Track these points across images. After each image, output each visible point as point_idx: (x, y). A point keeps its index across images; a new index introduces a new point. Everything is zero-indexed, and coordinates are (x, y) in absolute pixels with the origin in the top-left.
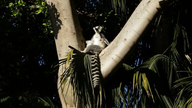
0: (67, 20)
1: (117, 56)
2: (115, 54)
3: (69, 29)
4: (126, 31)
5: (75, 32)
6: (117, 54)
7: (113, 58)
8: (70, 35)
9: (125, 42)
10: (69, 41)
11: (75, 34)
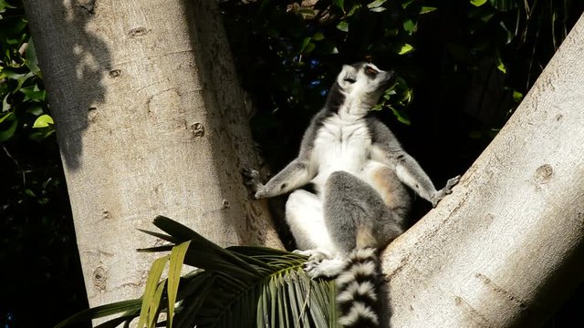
1: (488, 282)
2: (476, 269)
3: (164, 102)
4: (553, 114)
5: (199, 119)
6: (490, 269)
7: (460, 298)
8: (171, 144)
9: (542, 186)
10: (162, 184)
11: (202, 134)
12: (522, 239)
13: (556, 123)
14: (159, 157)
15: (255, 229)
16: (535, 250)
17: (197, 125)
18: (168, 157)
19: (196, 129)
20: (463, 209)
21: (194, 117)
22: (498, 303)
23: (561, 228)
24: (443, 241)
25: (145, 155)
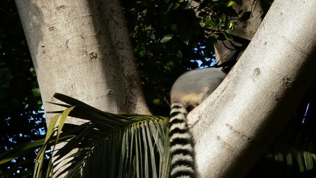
0: (66, 10)
1: (231, 128)
2: (226, 121)
3: (74, 41)
4: (263, 42)
5: (95, 50)
6: (232, 121)
7: (219, 137)
8: (79, 64)
9: (256, 79)
10: (75, 84)
11: (96, 57)
12: (246, 105)
13: (264, 46)
14: (73, 70)
15: (132, 103)
16: (252, 111)
17: (93, 53)
18: (78, 70)
19: (92, 55)
20: (226, 90)
21: (91, 49)
22: (237, 138)
23: (264, 100)
24: (217, 107)
25: (66, 69)
